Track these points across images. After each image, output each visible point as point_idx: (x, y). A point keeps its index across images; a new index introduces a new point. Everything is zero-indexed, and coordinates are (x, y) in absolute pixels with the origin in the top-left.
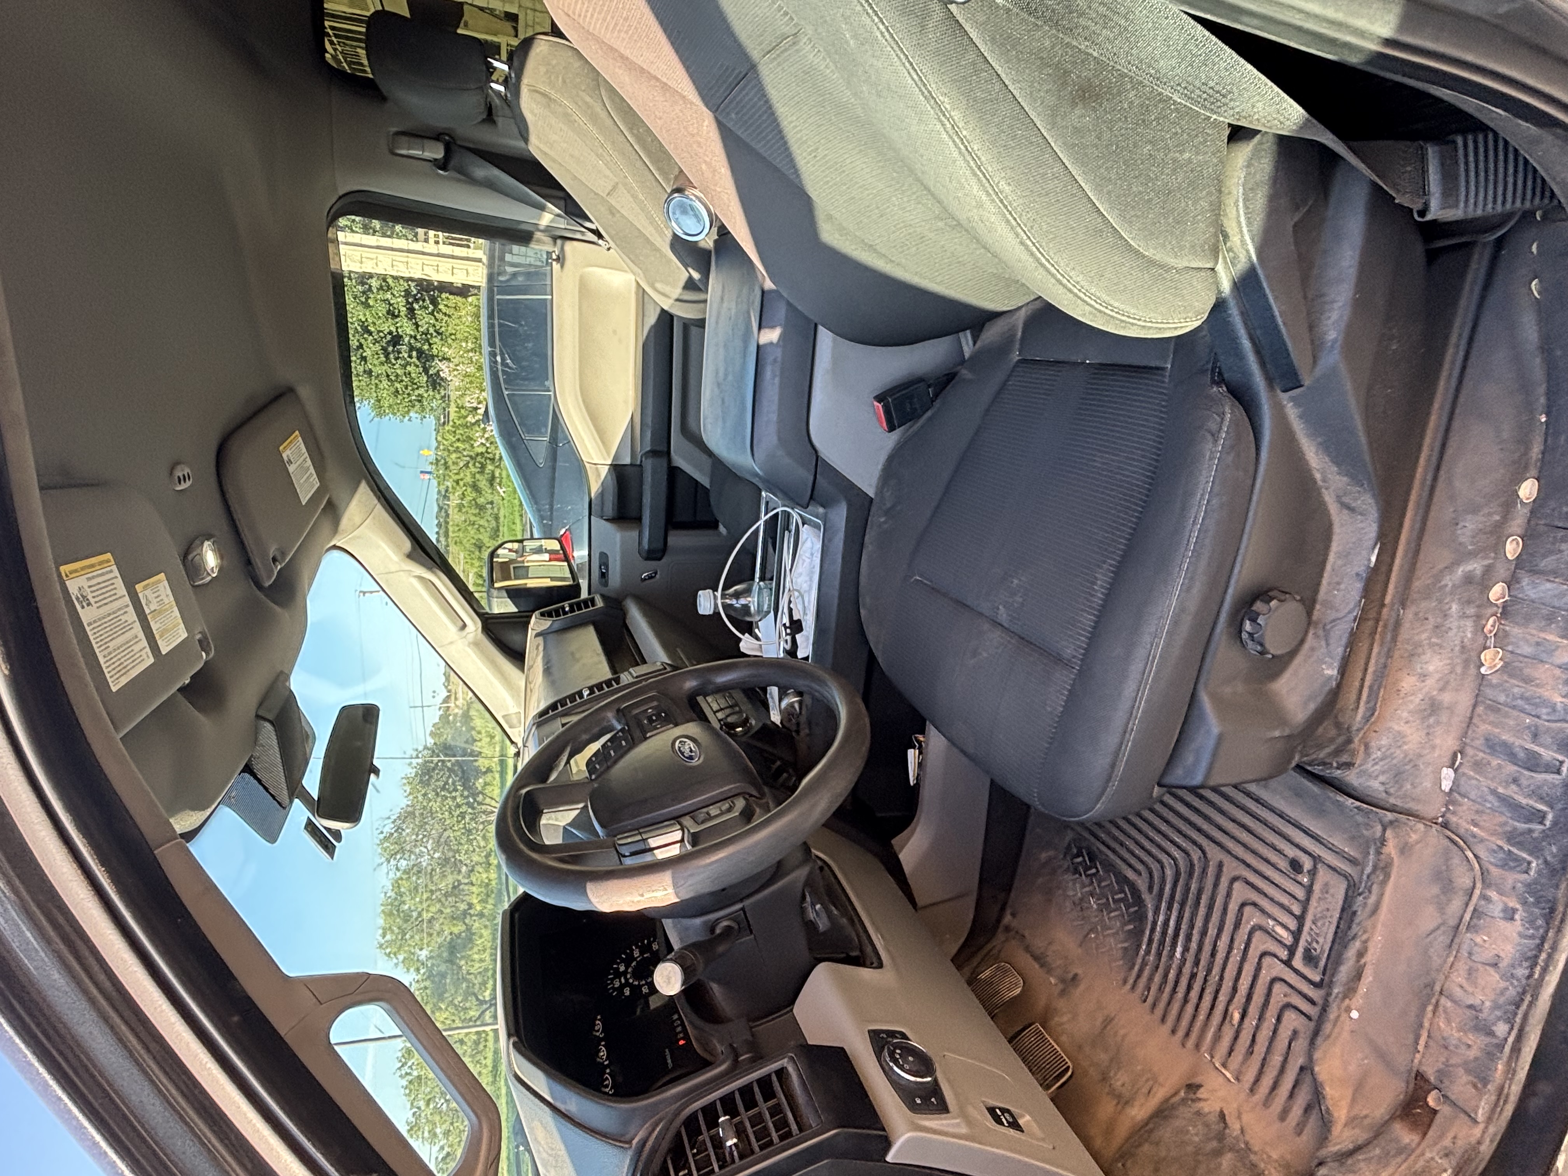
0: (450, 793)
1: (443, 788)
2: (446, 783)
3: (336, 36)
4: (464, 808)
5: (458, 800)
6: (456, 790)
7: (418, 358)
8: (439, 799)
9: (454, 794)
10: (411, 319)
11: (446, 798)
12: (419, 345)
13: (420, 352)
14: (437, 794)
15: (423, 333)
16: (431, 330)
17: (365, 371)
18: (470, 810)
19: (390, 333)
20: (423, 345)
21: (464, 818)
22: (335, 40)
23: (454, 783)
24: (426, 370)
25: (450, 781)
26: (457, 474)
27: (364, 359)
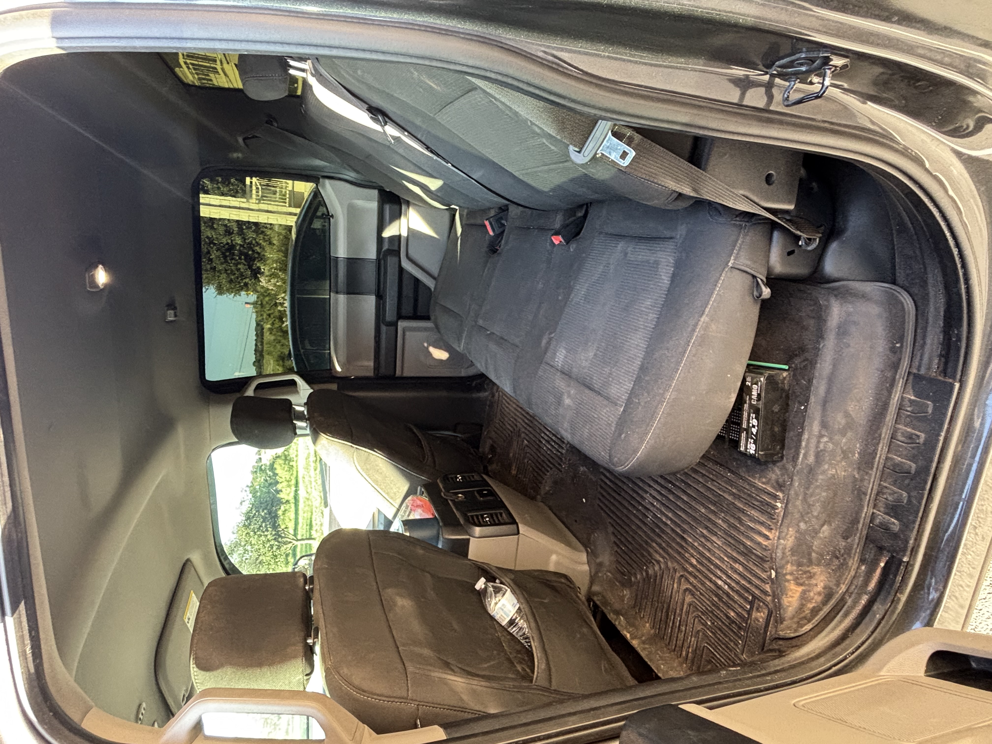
0: (264, 532)
1: (259, 529)
2: (261, 526)
3: (195, 69)
4: (272, 542)
5: (269, 537)
6: (267, 531)
7: (245, 259)
8: (256, 537)
9: (266, 533)
10: (241, 235)
11: (261, 536)
12: (245, 251)
13: (246, 255)
14: (255, 533)
15: (248, 243)
16: (254, 242)
17: (211, 268)
18: (276, 543)
19: (228, 244)
20: (249, 251)
21: (272, 548)
22: (194, 72)
23: (266, 526)
24: (250, 267)
25: (264, 525)
26: (269, 310)
27: (211, 260)
